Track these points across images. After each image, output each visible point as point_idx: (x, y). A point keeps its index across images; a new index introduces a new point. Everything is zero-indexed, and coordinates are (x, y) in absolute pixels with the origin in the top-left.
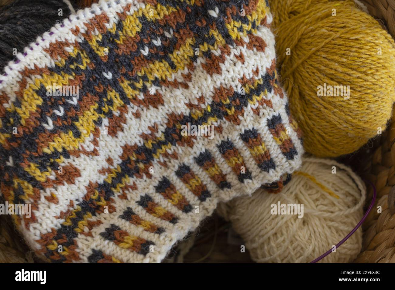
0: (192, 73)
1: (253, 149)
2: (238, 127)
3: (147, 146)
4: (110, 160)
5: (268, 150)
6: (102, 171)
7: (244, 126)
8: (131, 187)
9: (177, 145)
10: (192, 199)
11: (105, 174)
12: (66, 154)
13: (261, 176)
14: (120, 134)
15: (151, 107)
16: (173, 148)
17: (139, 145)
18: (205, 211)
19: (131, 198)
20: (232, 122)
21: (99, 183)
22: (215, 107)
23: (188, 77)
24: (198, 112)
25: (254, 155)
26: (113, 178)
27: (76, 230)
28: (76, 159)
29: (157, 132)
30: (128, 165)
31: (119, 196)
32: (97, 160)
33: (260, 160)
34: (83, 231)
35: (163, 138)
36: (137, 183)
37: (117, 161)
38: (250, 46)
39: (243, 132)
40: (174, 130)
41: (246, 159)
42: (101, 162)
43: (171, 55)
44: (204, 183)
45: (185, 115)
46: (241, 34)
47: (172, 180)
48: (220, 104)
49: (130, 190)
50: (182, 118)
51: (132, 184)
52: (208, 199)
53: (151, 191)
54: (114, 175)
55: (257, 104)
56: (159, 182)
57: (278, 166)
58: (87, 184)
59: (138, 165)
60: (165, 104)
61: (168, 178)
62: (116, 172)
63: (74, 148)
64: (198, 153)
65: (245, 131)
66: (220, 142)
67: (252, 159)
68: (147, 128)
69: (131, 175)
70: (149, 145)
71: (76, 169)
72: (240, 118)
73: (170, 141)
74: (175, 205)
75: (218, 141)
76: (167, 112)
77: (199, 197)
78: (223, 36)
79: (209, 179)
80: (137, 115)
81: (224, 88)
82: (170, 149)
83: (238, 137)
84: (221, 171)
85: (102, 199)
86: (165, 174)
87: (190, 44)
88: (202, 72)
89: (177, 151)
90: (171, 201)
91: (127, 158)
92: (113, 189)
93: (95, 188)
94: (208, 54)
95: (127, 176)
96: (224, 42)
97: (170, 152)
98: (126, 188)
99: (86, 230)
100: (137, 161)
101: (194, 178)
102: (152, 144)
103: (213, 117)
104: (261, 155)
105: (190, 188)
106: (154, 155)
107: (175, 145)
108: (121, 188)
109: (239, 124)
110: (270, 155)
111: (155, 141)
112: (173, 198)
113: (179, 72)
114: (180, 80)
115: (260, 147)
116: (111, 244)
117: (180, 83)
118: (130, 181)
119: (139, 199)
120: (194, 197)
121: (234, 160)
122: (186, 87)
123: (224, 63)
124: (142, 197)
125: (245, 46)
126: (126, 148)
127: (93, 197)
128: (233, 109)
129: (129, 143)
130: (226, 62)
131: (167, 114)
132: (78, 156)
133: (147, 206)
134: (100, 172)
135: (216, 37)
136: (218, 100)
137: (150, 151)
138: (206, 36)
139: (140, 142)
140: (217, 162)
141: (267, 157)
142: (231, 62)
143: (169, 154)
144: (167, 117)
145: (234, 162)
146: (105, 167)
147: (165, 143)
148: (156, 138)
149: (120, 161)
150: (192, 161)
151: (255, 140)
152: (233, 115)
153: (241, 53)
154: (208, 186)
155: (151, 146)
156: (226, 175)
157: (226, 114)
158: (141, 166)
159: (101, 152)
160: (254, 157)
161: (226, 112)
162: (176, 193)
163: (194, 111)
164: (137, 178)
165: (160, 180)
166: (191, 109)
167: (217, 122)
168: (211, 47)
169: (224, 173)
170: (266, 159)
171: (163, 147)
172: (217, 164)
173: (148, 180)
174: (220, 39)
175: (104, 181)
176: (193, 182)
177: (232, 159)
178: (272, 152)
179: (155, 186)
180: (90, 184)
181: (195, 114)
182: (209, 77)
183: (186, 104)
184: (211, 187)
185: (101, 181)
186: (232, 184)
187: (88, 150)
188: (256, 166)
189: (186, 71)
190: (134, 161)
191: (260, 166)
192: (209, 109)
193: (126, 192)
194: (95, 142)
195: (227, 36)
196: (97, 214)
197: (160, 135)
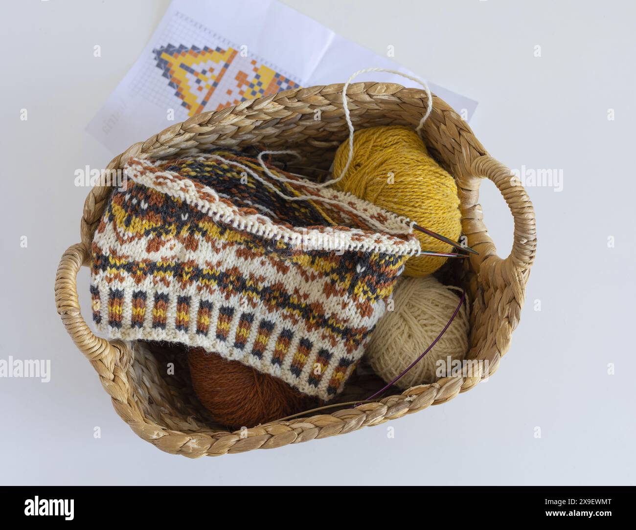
0: (318, 278)
1: (299, 353)
2: (306, 332)
3: (247, 283)
4: (219, 264)
5: (306, 363)
6: (208, 264)
7: (310, 335)
8: (210, 289)
9: (262, 302)
10: (232, 338)
11: (207, 266)
12: (204, 234)
13: (287, 372)
14: (242, 259)
15: (275, 267)
16: (259, 300)
17: (244, 276)
18: (229, 354)
19: (202, 294)
20: (306, 327)
21: (199, 267)
22: (307, 308)
23: (313, 278)
24: (296, 300)
25: (296, 357)
26: (208, 273)
27: (155, 272)
28: (205, 241)
29: (262, 283)
30: (225, 279)
31: (198, 285)
32: (213, 255)
33: (295, 364)
34: (156, 277)
35: (260, 289)
36: (217, 293)
37: (222, 269)
38: (359, 306)
39: (305, 338)
40: (271, 293)
41: (289, 354)
42: (215, 259)
43: (318, 258)
44: (249, 340)
45: (288, 292)
46: (362, 294)
47: (235, 315)
48: (311, 311)
49: (208, 290)
50: (284, 292)
51: (213, 289)
52: (239, 350)
53: (217, 306)
54: (211, 273)
55: (327, 334)
56: (228, 307)
57: (300, 378)
58: (191, 259)
59: (229, 285)
60: (285, 276)
61: (235, 311)
62: (214, 273)
63: (212, 236)
64: (269, 319)
65: (307, 339)
66: (288, 329)
67: (292, 358)
68: (259, 275)
69: (219, 284)
70: (248, 283)
71: (197, 246)
72: (313, 329)
73: (262, 295)
74: (217, 328)
75: (287, 327)
76: (280, 280)
77: (236, 342)
78: (350, 284)
79: (254, 341)
80: (263, 263)
81: (322, 307)
82: (256, 299)
83: (300, 338)
84: (267, 345)
85: (189, 275)
86: (236, 307)
87: (332, 267)
88: (322, 285)
89: (259, 304)
90: (219, 323)
91: (229, 274)
92: (201, 279)
93: (193, 266)
94: (333, 282)
95: (216, 282)
96: (348, 287)
97: (254, 300)
98: (207, 286)
99: (158, 278)
100: (232, 282)
101: (247, 330)
102: (251, 285)
103: (300, 312)
104: (300, 361)
105: (238, 332)
106: (244, 291)
107: (261, 301)
108: (205, 283)
109: (308, 332)
110: (303, 367)
111: (255, 285)
112: (223, 323)
113: (312, 270)
114: (309, 274)
115: (304, 356)
116: (153, 303)
117: (307, 276)
118: (214, 286)
119: (204, 300)
120: (233, 339)
121: (281, 347)
122: (307, 281)
123: (334, 296)
124: (208, 301)
125: (356, 303)
126: (235, 269)
127: (186, 269)
128: (315, 321)
129: (240, 269)
130: (335, 297)
131: (279, 281)
132: (207, 242)
133: (202, 309)
134: (206, 262)
135: (347, 280)
136: (312, 307)
137: (245, 287)
138: (343, 274)
139: (246, 276)
140: (271, 337)
141: (301, 366)
142: (338, 300)
143: (252, 301)
144: (277, 282)
145: (280, 348)
146: (212, 263)
147: (258, 293)
148: (257, 284)
149: (224, 271)
150: (260, 319)
151: (306, 349)
152: (311, 324)
153: (348, 303)
154: (248, 344)
155: (250, 284)
156: (267, 349)
157: (308, 319)
158: (231, 287)
159: (220, 254)
160: (294, 358)
161: (310, 318)
162: (228, 324)
163: (295, 296)
164: (220, 290)
165: (230, 307)
166: (294, 294)
167: (299, 316)
168: (338, 281)
169: (267, 347)
170: (299, 366)
171: (254, 293)
172: (270, 338)
173: (224, 298)
174: (347, 283)
175: (202, 270)
176: (243, 331)
177: (281, 345)
178: (306, 366)
179: (223, 305)
180: (193, 261)
181: (293, 298)
182: (321, 291)
183: (296, 287)
184: (249, 347)
185: (201, 267)
186: (264, 358)
187: (216, 245)
188: (290, 364)
189: (316, 273)
190: (230, 280)
191: (292, 366)
192: (303, 306)
193: (205, 288)
194: (224, 247)
195: (353, 286)
196: (175, 278)
197: (261, 286)
